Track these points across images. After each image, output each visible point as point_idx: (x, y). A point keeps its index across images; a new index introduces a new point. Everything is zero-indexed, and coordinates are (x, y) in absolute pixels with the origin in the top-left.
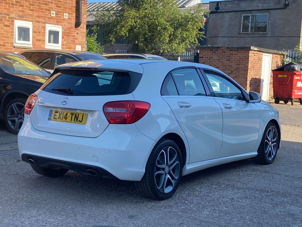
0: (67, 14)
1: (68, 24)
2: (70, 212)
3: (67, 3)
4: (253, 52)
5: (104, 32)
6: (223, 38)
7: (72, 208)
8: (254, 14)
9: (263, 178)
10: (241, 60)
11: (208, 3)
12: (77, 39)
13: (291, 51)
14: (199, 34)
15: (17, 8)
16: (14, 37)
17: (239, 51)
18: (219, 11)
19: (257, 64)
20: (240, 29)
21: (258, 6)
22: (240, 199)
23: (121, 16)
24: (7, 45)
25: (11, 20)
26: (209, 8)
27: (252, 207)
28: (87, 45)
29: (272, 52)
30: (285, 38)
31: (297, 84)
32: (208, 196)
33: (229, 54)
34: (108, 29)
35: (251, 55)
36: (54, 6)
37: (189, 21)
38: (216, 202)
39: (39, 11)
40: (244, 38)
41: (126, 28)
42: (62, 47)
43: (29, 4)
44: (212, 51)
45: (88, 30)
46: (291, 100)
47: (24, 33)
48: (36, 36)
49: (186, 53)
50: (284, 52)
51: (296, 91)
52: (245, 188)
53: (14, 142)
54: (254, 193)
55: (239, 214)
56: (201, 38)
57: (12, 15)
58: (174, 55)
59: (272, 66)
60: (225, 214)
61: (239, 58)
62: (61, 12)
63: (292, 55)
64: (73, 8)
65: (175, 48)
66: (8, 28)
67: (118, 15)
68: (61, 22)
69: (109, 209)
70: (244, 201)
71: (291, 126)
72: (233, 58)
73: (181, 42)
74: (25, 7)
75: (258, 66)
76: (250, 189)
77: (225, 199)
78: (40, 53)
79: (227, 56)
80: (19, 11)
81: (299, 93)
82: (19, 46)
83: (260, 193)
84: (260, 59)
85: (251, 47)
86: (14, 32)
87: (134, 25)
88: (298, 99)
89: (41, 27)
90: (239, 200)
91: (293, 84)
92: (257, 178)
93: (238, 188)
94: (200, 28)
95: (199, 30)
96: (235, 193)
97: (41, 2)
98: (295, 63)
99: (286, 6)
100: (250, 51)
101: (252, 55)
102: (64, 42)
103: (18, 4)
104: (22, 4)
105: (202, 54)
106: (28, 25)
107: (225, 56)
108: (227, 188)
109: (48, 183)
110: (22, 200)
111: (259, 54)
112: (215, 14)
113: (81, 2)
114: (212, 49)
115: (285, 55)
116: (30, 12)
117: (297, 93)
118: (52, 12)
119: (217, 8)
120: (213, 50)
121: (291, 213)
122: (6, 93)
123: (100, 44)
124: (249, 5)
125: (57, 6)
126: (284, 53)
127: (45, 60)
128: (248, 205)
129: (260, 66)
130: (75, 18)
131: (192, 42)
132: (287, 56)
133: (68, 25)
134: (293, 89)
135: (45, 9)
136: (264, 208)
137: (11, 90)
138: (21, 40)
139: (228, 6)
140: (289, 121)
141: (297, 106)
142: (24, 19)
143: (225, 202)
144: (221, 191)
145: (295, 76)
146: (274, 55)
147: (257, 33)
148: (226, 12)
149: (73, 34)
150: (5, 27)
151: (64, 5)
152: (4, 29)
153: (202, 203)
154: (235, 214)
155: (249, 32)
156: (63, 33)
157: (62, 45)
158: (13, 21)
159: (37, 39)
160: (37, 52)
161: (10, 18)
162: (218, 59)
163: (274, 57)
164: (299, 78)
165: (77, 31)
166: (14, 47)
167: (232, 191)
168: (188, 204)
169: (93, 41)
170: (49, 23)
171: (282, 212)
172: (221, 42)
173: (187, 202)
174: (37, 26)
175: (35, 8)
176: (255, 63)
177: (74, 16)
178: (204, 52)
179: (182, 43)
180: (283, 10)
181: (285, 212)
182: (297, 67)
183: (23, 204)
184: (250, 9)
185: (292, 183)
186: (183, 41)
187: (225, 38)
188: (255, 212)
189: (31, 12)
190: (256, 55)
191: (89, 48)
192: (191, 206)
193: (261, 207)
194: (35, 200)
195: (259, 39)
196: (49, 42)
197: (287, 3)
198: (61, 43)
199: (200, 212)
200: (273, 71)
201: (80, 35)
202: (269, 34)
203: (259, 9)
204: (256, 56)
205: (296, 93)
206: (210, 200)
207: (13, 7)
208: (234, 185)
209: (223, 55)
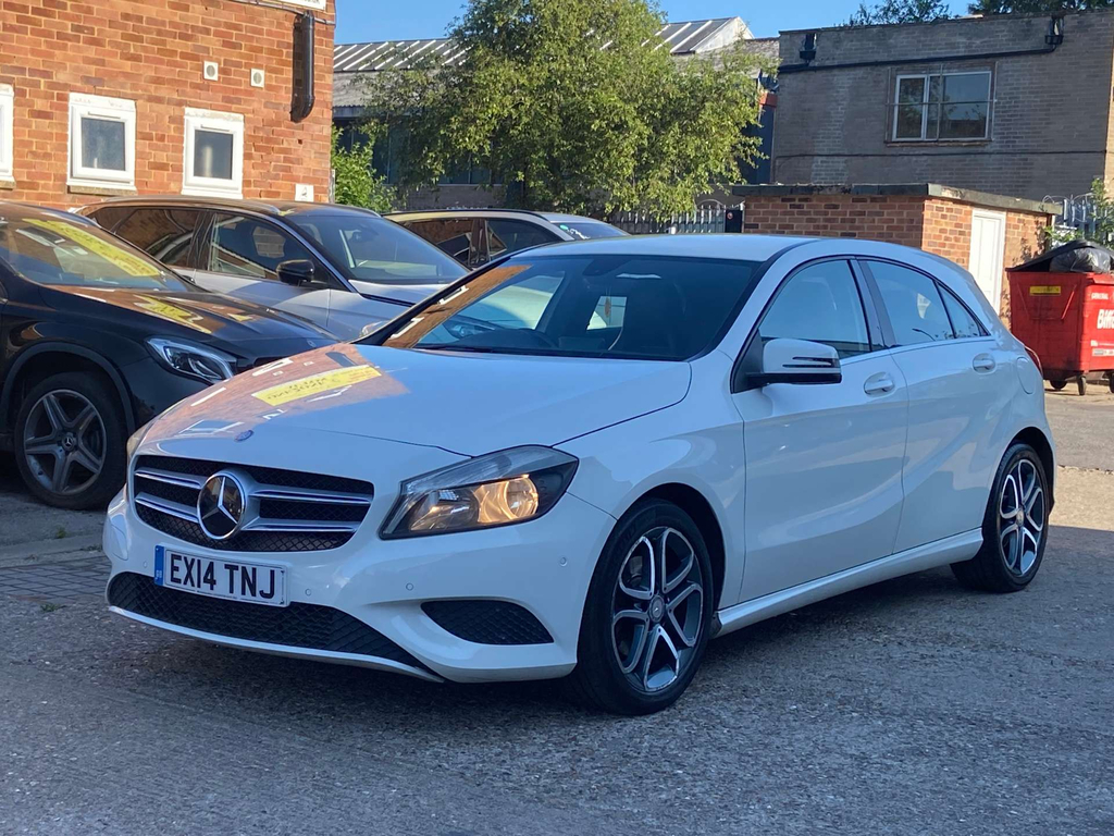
0: (262, 73)
1: (265, 107)
2: (207, 820)
3: (260, 32)
4: (939, 204)
5: (406, 141)
6: (830, 159)
7: (221, 803)
8: (942, 72)
9: (982, 669)
10: (894, 233)
11: (775, 40)
12: (299, 161)
13: (1073, 202)
14: (744, 145)
15: (79, 49)
16: (69, 154)
17: (888, 203)
18: (813, 63)
19: (952, 246)
20: (890, 127)
21: (953, 46)
22: (893, 759)
23: (464, 83)
24: (42, 182)
25: (56, 92)
26: (777, 54)
27: (940, 792)
28: (337, 183)
29: (1005, 206)
30: (1053, 157)
31: (1100, 318)
32: (766, 746)
33: (851, 213)
34: (421, 130)
35: (929, 217)
36: (213, 42)
37: (704, 100)
38: (797, 771)
39: (161, 62)
40: (906, 158)
41: (483, 124)
42: (243, 192)
43: (124, 36)
44: (788, 204)
45: (341, 129)
46: (1077, 375)
47: (104, 140)
48: (147, 150)
49: (699, 215)
50: (1050, 205)
51: (1094, 343)
52: (911, 710)
53: (46, 537)
54: (947, 734)
55: (888, 822)
56: (749, 160)
57: (61, 77)
58: (654, 219)
59: (1007, 253)
60: (834, 822)
61: (885, 226)
62: (238, 65)
63: (1079, 215)
64: (285, 51)
65: (659, 196)
66: (48, 121)
67: (454, 80)
68: (239, 101)
69: (369, 805)
70: (910, 768)
71: (1081, 470)
72: (866, 225)
73: (678, 174)
74: (108, 48)
75: (955, 253)
76: (931, 716)
77: (834, 761)
78: (161, 209)
79: (843, 221)
80: (88, 61)
81: (1107, 353)
82: (86, 187)
83: (973, 733)
84: (963, 232)
85: (930, 186)
86: (67, 135)
87: (510, 115)
88: (1103, 373)
89: (167, 117)
90: (889, 762)
91: (1083, 318)
92: (960, 672)
93: (886, 711)
94: (748, 123)
95: (744, 132)
96: (874, 732)
97: (167, 28)
98: (1089, 244)
99: (1051, 43)
100: (927, 203)
101: (933, 215)
102: (253, 171)
103: (82, 35)
104: (96, 36)
105: (753, 213)
106: (121, 110)
107: (834, 220)
108: (842, 712)
109: (142, 697)
110: (27, 767)
111: (959, 212)
112: (801, 76)
113: (313, 30)
114: (787, 194)
115: (1054, 217)
116: (128, 66)
117: (1098, 352)
118: (207, 64)
119: (808, 54)
120: (794, 200)
121: (1097, 817)
122: (19, 354)
123: (384, 182)
124: (920, 41)
125: (226, 44)
126: (1049, 208)
127: (183, 235)
128: (924, 782)
129: (963, 254)
130: (291, 86)
131: (721, 173)
132: (1060, 219)
133: (265, 110)
134: (1085, 337)
135: (181, 53)
136: (987, 795)
137: (40, 341)
138: (96, 165)
139: (846, 45)
140: (1072, 451)
141: (1098, 398)
142: (106, 88)
143: (832, 773)
144: (821, 726)
145: (1090, 288)
146: (1011, 215)
147: (951, 139)
148: (841, 67)
149: (285, 145)
150: (34, 120)
151: (251, 39)
152: (30, 126)
153: (741, 774)
154: (873, 823)
155: (923, 137)
156: (249, 140)
157: (246, 183)
158: (64, 98)
159: (152, 160)
160: (151, 208)
161: (52, 86)
162: (812, 230)
163: (1012, 223)
164: (1104, 296)
165: (300, 134)
166: (69, 192)
167: (860, 725)
168: (685, 782)
169: (357, 168)
170: (197, 106)
171: (1062, 815)
172: (820, 173)
173: (680, 772)
174: (154, 114)
175: (145, 49)
176: (944, 245)
177: (286, 81)
178: (762, 206)
179: (683, 179)
180: (1043, 57)
181: (1072, 811)
182: (1097, 258)
183: (26, 788)
184: (926, 57)
185: (1096, 692)
186: (688, 171)
187: (836, 159)
188: (952, 815)
189: (129, 63)
190: (948, 214)
191: (345, 195)
192: (697, 790)
193: (975, 791)
194: (77, 770)
195: (960, 161)
196: (198, 171)
197: (1057, 33)
198: (241, 174)
199: (731, 815)
200: (1013, 273)
201: (309, 145)
202: (993, 144)
203: (956, 55)
204: (947, 220)
205: (1095, 352)
206: (775, 764)
207: (64, 47)
208: (870, 702)
209: (829, 216)
